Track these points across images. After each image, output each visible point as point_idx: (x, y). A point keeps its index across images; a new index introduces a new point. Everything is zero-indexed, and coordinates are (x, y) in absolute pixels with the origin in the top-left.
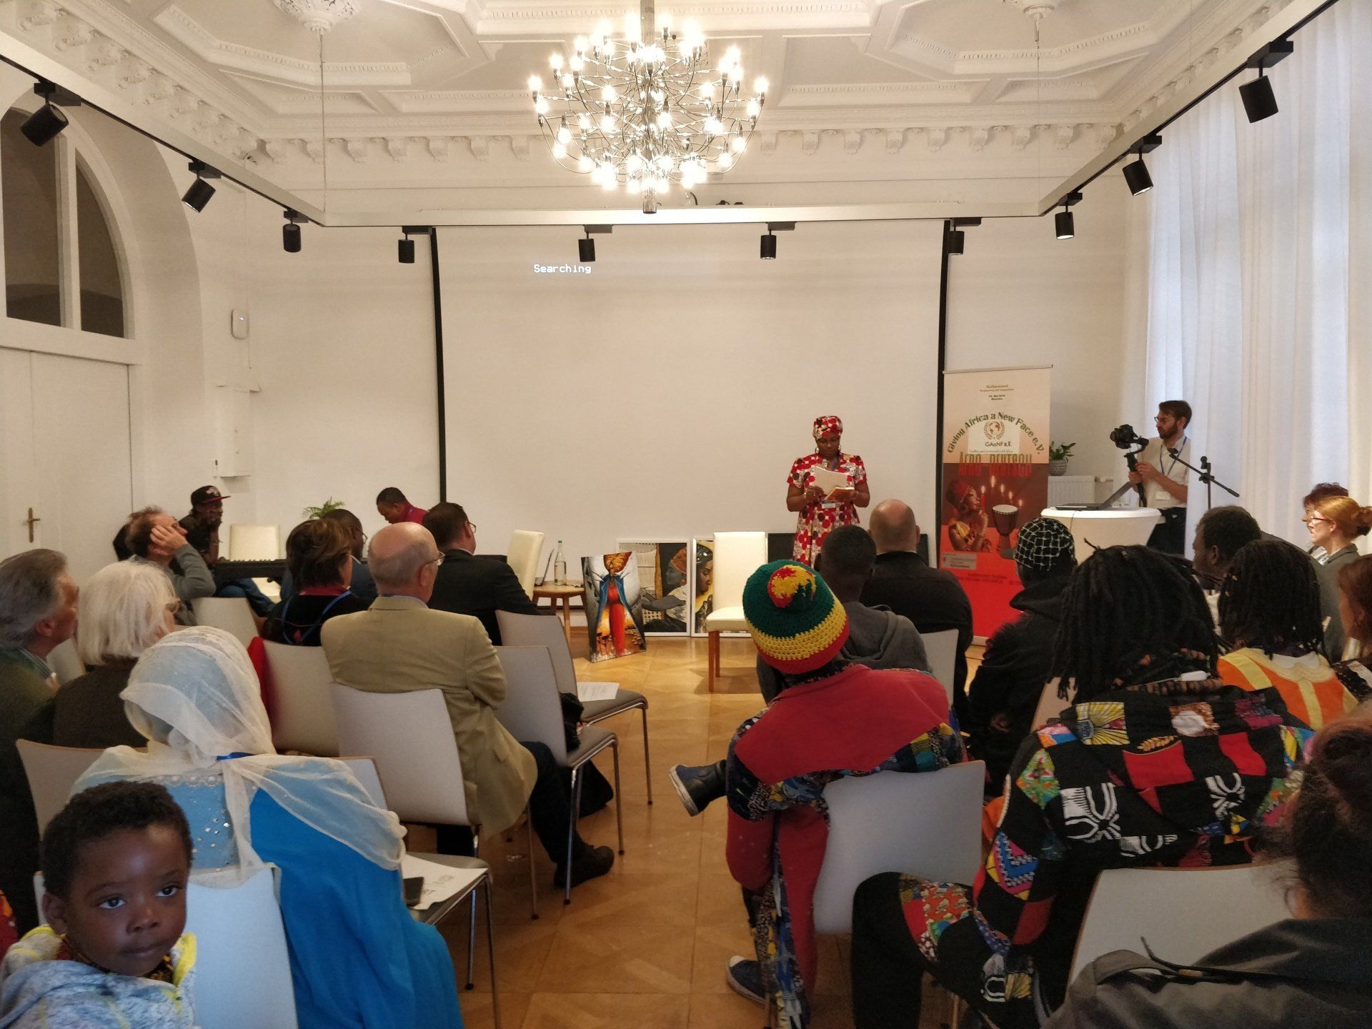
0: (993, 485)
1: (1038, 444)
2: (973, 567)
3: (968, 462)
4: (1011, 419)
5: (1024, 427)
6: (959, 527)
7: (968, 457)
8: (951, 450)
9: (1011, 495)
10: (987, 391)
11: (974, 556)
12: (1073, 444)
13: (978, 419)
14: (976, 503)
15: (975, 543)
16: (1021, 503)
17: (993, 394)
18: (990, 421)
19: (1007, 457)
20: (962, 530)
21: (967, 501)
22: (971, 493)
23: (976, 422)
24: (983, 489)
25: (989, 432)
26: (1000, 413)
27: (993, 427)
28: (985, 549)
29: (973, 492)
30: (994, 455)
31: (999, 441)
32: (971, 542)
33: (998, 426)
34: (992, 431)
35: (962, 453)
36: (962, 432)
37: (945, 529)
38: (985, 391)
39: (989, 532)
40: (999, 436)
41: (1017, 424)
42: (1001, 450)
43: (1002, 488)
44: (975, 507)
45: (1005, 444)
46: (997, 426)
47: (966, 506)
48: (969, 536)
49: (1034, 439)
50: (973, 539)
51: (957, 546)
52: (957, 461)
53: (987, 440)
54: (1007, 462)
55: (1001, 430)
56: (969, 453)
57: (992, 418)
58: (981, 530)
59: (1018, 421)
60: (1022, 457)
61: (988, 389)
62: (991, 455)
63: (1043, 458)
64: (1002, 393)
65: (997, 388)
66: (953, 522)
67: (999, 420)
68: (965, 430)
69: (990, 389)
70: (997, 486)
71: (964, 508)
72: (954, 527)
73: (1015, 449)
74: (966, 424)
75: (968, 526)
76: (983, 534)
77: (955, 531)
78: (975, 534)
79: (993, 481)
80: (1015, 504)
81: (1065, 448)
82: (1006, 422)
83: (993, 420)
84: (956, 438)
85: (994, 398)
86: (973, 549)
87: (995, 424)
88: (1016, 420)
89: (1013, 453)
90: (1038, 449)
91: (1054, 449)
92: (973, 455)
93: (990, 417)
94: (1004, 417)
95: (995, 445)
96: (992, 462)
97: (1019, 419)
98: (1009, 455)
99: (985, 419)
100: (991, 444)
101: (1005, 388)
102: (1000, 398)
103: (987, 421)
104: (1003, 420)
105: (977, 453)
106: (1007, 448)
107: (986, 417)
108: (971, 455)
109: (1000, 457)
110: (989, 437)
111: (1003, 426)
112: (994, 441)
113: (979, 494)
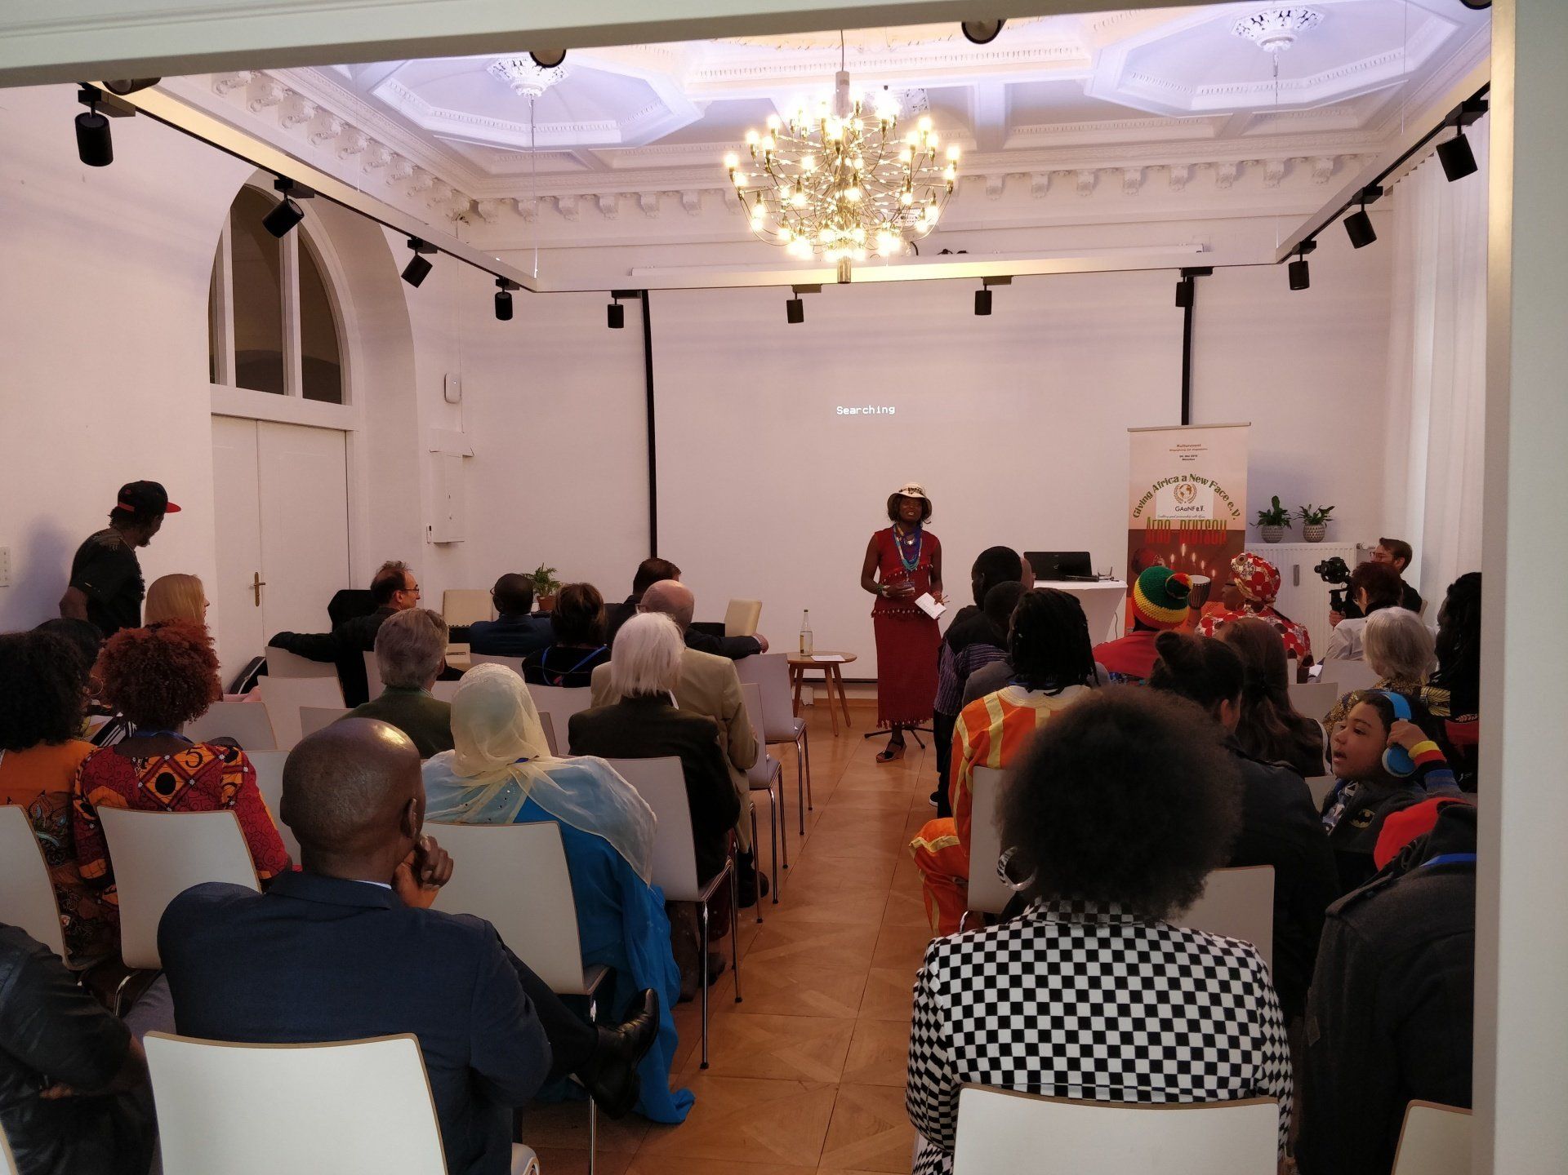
0: (1183, 554)
1: (1234, 509)
3: (1156, 528)
4: (1204, 482)
5: (1218, 490)
7: (1156, 523)
8: (1137, 514)
9: (1203, 564)
10: (1177, 450)
13: (1168, 482)
16: (1214, 573)
17: (1181, 453)
18: (1182, 483)
19: (1199, 523)
22: (1160, 562)
23: (1165, 484)
24: (1173, 558)
25: (1180, 496)
26: (1191, 475)
27: (1184, 490)
29: (1162, 560)
30: (1185, 521)
31: (1190, 506)
33: (1189, 489)
34: (1183, 494)
35: (1149, 518)
36: (1149, 496)
38: (1174, 450)
40: (1191, 500)
41: (1210, 487)
42: (1193, 515)
43: (1194, 557)
45: (1198, 509)
46: (1188, 489)
49: (1230, 503)
52: (1144, 527)
53: (1178, 504)
54: (1199, 529)
55: (1192, 493)
56: (1157, 518)
57: (1183, 480)
59: (1212, 484)
60: (1215, 523)
61: (1179, 448)
62: (1182, 521)
63: (1240, 523)
64: (1194, 453)
65: (1189, 448)
67: (1190, 482)
68: (1152, 492)
69: (1183, 448)
70: (1188, 554)
73: (1208, 514)
74: (1154, 486)
79: (1184, 548)
80: (1209, 574)
82: (1199, 485)
83: (1185, 483)
84: (1143, 502)
85: (1185, 458)
87: (1185, 487)
88: (1209, 483)
89: (1206, 519)
90: (1233, 514)
91: (1311, 513)
92: (1161, 520)
93: (1180, 478)
94: (1195, 479)
95: (1186, 510)
96: (1183, 528)
97: (1213, 482)
98: (1202, 521)
99: (1175, 481)
100: (1182, 509)
101: (1199, 448)
102: (1191, 458)
103: (1177, 483)
104: (1195, 483)
105: (1166, 518)
106: (1200, 513)
107: (1176, 479)
108: (1159, 520)
109: (1191, 523)
110: (1180, 501)
111: (1195, 489)
112: (1185, 506)
113: (1168, 563)
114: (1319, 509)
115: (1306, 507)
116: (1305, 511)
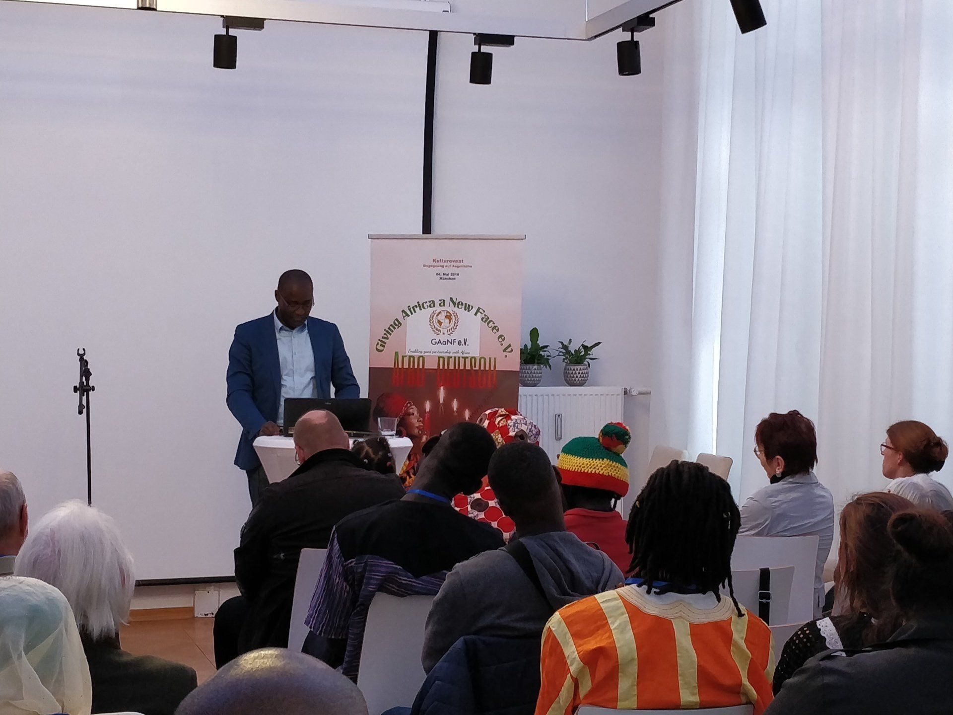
0: (441, 401)
1: (505, 344)
3: (406, 366)
4: (468, 308)
5: (486, 320)
7: (406, 360)
8: (381, 348)
9: (467, 414)
10: (434, 266)
12: (598, 344)
13: (421, 306)
14: (417, 425)
17: (438, 270)
18: (439, 309)
19: (462, 361)
21: (405, 422)
22: (411, 411)
23: (417, 309)
24: (428, 406)
25: (437, 325)
26: (451, 299)
27: (442, 318)
29: (414, 410)
30: (443, 358)
31: (450, 338)
33: (449, 317)
34: (440, 323)
35: (397, 354)
36: (397, 324)
38: (429, 266)
40: (451, 331)
41: (476, 314)
42: (453, 350)
43: (455, 405)
44: (416, 431)
45: (460, 343)
46: (446, 317)
47: (404, 433)
48: (407, 472)
49: (501, 336)
52: (391, 365)
53: (435, 336)
54: (462, 367)
55: (453, 320)
56: (408, 354)
57: (440, 305)
59: (478, 311)
60: (483, 360)
61: (435, 263)
62: (439, 358)
63: (512, 362)
64: (455, 271)
65: (448, 264)
67: (450, 308)
68: (401, 320)
69: (441, 264)
70: (448, 400)
73: (473, 350)
74: (403, 311)
79: (442, 394)
82: (461, 312)
83: (443, 308)
84: (388, 332)
85: (443, 277)
87: (444, 314)
88: (474, 310)
89: (471, 355)
90: (504, 350)
91: (572, 349)
92: (413, 357)
93: (437, 303)
94: (458, 304)
95: (444, 343)
96: (441, 367)
97: (479, 309)
98: (465, 358)
99: (430, 306)
100: (440, 342)
101: (461, 264)
102: (452, 277)
103: (432, 309)
104: (456, 309)
105: (420, 354)
106: (462, 348)
107: (432, 304)
108: (410, 357)
109: (452, 360)
110: (437, 331)
111: (456, 316)
112: (443, 338)
113: (422, 412)
114: (583, 345)
115: (566, 343)
116: (565, 347)
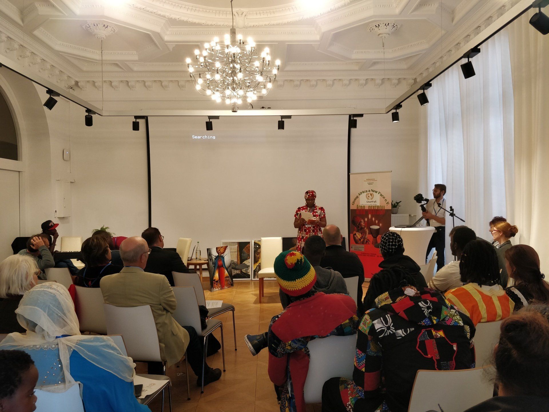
0: (370, 218)
1: (387, 202)
2: (363, 250)
3: (360, 209)
4: (376, 192)
5: (381, 195)
6: (357, 234)
8: (353, 204)
9: (377, 222)
11: (363, 246)
12: (400, 202)
13: (364, 192)
14: (363, 225)
15: (364, 241)
16: (381, 225)
17: (369, 182)
18: (368, 193)
19: (375, 207)
20: (359, 235)
21: (360, 224)
23: (363, 193)
24: (366, 219)
25: (368, 197)
26: (372, 190)
27: (369, 195)
28: (367, 243)
29: (362, 221)
30: (370, 206)
31: (372, 201)
32: (362, 240)
33: (371, 195)
34: (369, 196)
35: (357, 205)
36: (357, 197)
37: (351, 235)
38: (366, 181)
39: (369, 236)
40: (372, 199)
42: (373, 204)
43: (374, 219)
44: (363, 226)
45: (374, 202)
46: (370, 195)
47: (360, 227)
48: (361, 238)
49: (385, 200)
50: (363, 239)
51: (356, 242)
52: (356, 208)
54: (375, 209)
56: (360, 205)
58: (366, 235)
59: (379, 193)
60: (381, 207)
63: (389, 207)
64: (373, 182)
65: (371, 180)
66: (355, 232)
67: (371, 192)
68: (358, 196)
69: (369, 180)
70: (372, 218)
71: (359, 227)
72: (355, 234)
73: (378, 204)
74: (359, 194)
75: (360, 234)
76: (366, 237)
77: (355, 236)
78: (364, 237)
79: (370, 216)
80: (379, 225)
81: (397, 203)
82: (374, 193)
83: (370, 192)
84: (355, 199)
85: (369, 184)
86: (363, 243)
88: (378, 193)
90: (387, 204)
91: (393, 204)
93: (368, 191)
94: (373, 191)
95: (370, 202)
96: (369, 209)
97: (379, 192)
98: (376, 206)
100: (369, 202)
101: (374, 180)
102: (371, 184)
103: (366, 193)
104: (373, 192)
105: (363, 205)
106: (375, 203)
107: (367, 191)
108: (361, 206)
109: (372, 207)
110: (368, 199)
111: (373, 195)
112: (370, 201)
113: (365, 221)
